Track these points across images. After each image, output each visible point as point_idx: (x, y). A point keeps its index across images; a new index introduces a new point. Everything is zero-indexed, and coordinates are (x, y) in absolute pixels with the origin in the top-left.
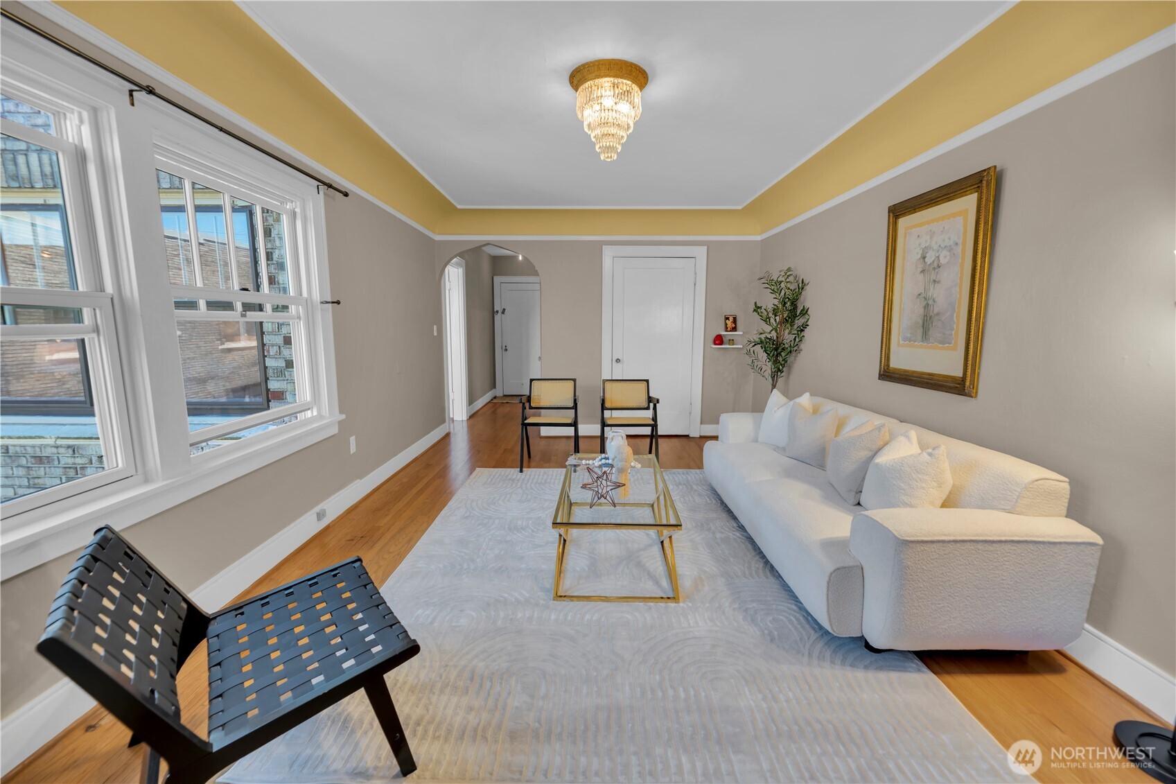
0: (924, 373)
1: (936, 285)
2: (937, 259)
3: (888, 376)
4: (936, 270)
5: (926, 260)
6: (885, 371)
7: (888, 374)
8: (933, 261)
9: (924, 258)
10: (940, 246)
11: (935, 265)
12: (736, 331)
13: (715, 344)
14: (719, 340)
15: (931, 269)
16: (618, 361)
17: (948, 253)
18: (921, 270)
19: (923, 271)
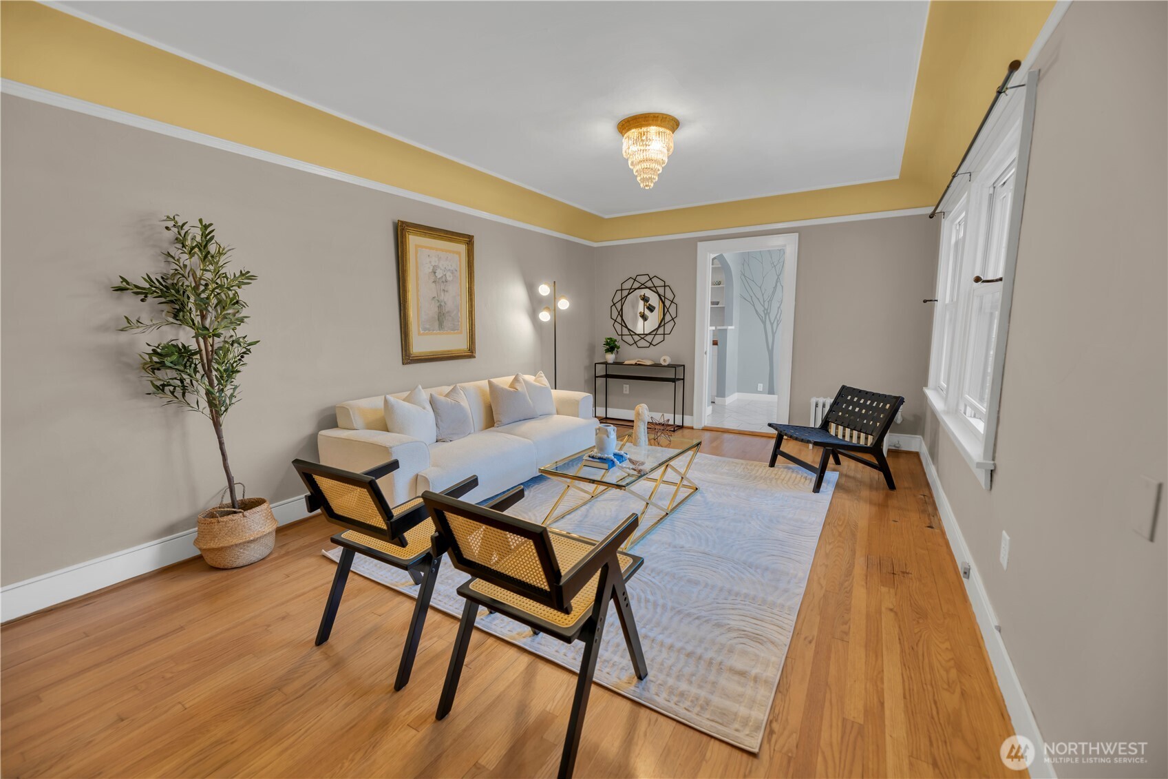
1: (445, 293)
3: (412, 360)
4: (444, 283)
5: (436, 274)
6: (408, 356)
7: (410, 358)
8: (442, 277)
10: (446, 268)
11: (444, 279)
15: (440, 282)
17: (451, 274)
18: (433, 280)
19: (434, 282)
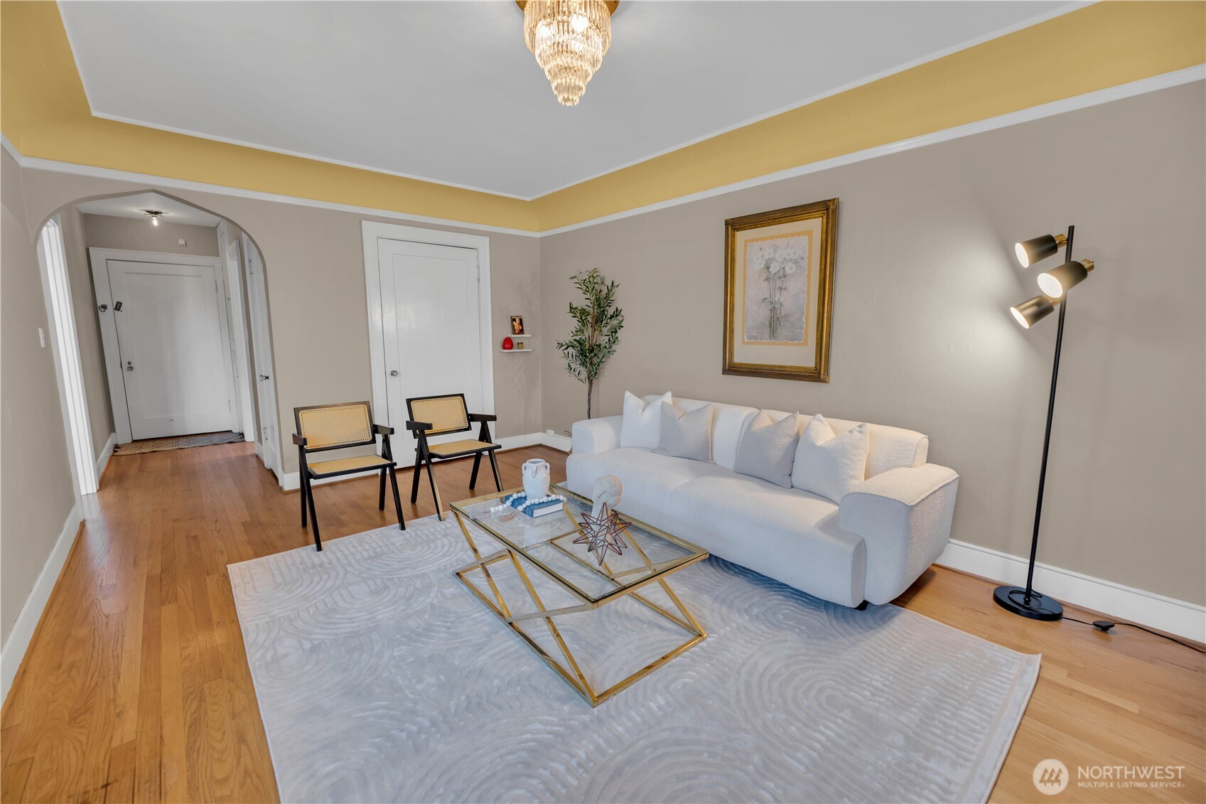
0: (775, 366)
1: (782, 291)
2: (782, 270)
3: (733, 371)
4: (782, 279)
5: (770, 270)
6: (730, 366)
7: (732, 369)
8: (778, 271)
9: (768, 268)
10: (784, 259)
11: (781, 274)
12: (523, 333)
13: (504, 348)
14: (508, 344)
15: (775, 278)
16: (394, 373)
17: (794, 265)
18: (765, 278)
19: (767, 279)
